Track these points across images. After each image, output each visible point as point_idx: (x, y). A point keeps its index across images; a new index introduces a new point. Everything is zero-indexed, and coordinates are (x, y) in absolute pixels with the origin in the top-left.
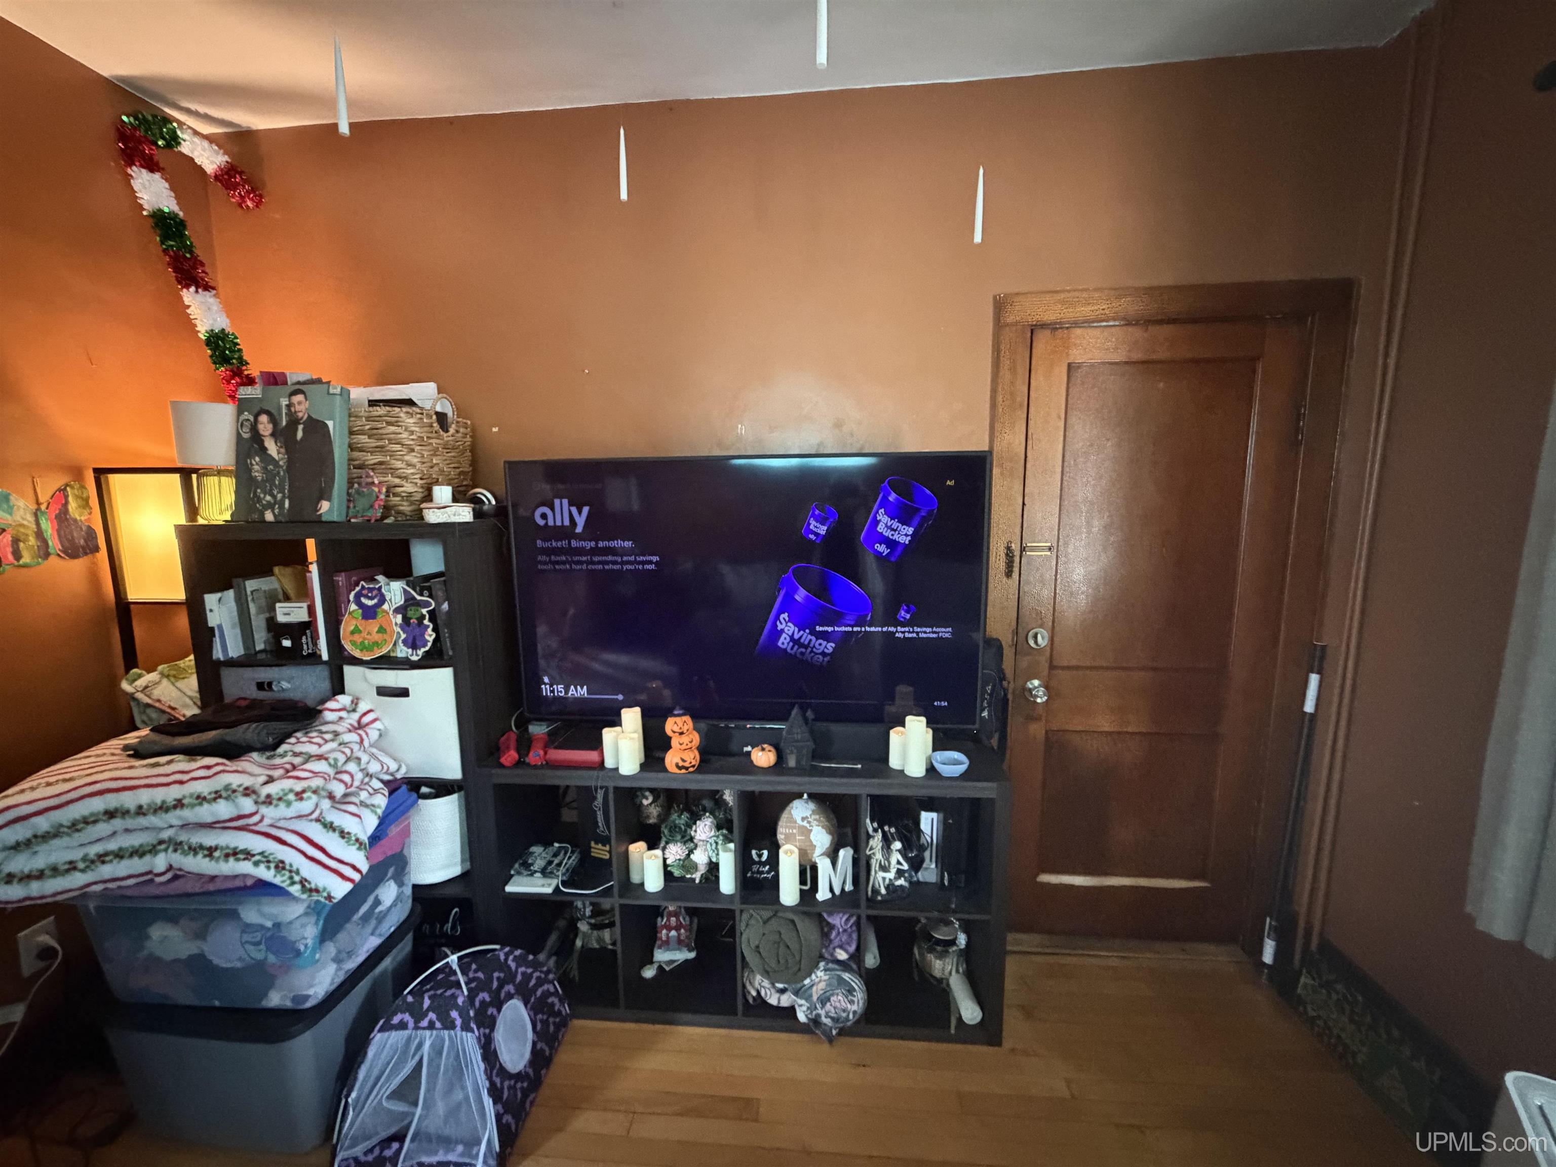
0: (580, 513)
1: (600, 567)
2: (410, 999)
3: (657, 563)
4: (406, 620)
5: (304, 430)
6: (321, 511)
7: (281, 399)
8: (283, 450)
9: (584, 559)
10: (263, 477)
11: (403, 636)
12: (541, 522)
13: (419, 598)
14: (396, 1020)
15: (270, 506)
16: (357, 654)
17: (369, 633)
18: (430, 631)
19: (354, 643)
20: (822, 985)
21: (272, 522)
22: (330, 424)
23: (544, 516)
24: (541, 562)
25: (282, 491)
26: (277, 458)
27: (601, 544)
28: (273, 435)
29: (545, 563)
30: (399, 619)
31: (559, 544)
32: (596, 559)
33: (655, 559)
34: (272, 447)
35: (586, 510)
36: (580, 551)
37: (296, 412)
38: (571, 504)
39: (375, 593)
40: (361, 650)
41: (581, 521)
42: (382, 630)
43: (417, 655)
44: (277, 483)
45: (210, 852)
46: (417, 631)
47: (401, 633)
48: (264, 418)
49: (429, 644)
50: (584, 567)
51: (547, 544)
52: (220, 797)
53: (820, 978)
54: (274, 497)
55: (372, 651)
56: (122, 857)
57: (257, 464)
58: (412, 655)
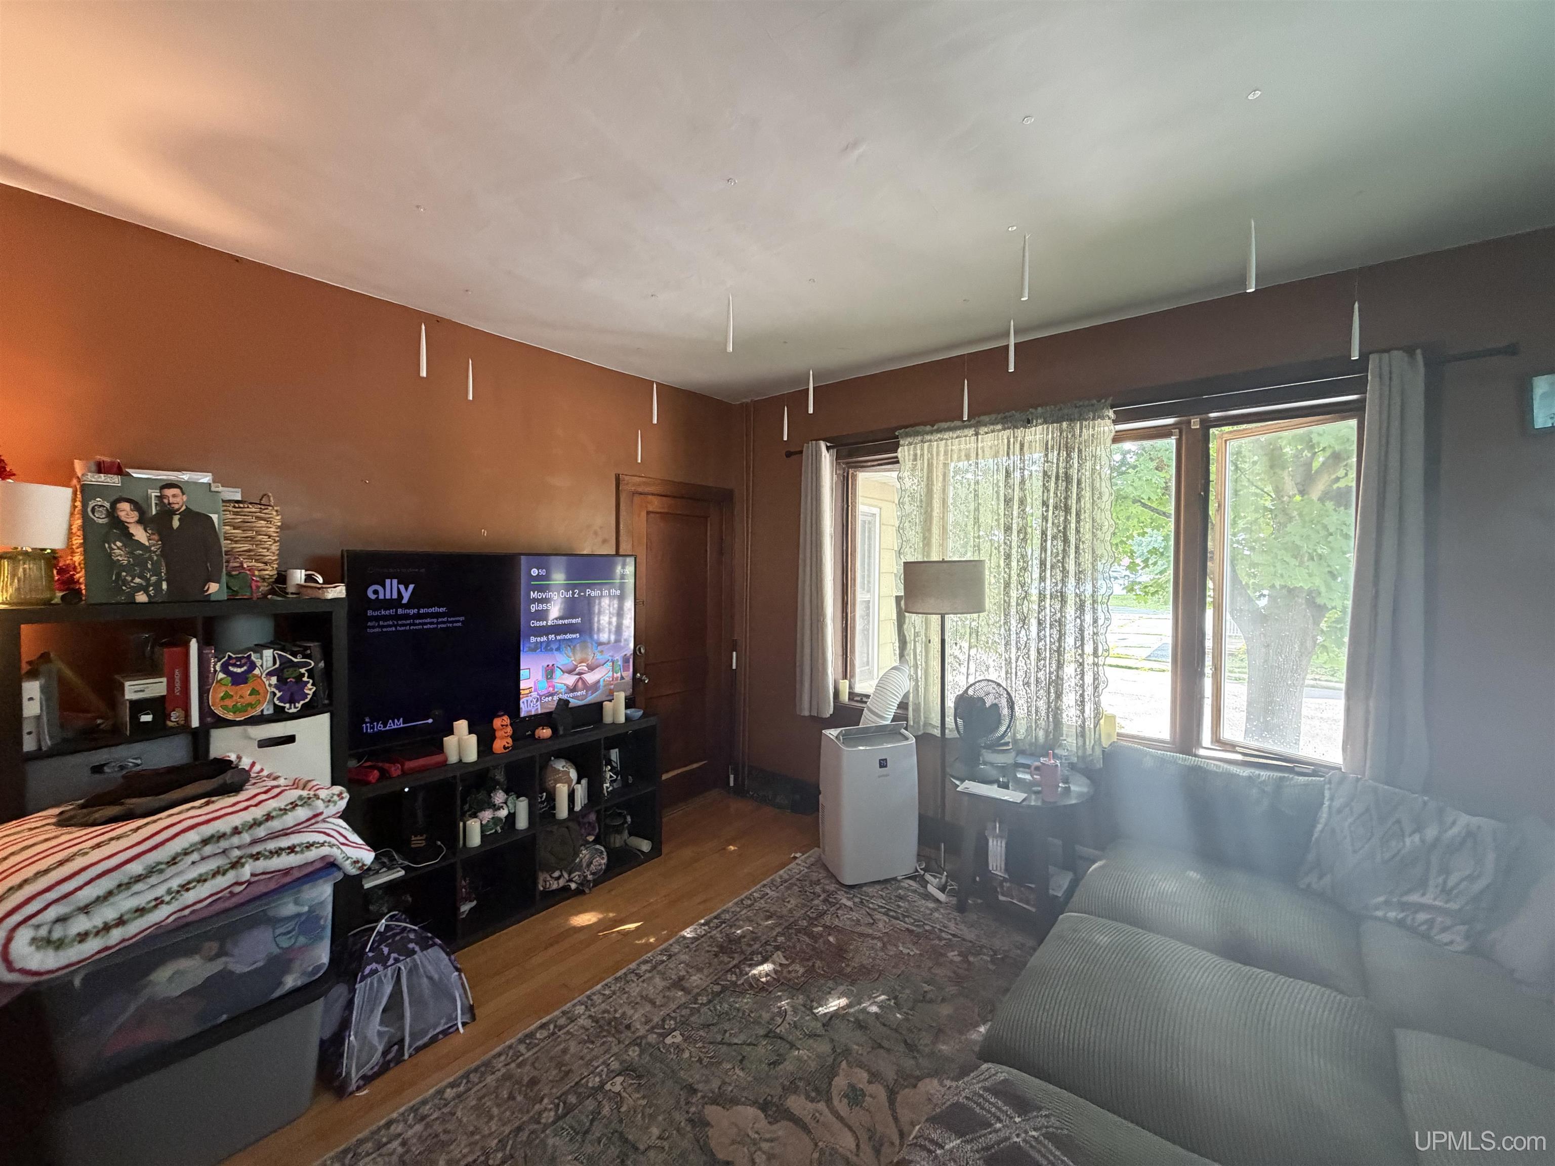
0: (406, 589)
1: (420, 627)
2: (370, 954)
3: (462, 622)
4: (282, 682)
5: (179, 520)
6: (210, 592)
7: (150, 491)
8: (156, 537)
9: (408, 622)
10: (129, 561)
11: (279, 694)
12: (373, 597)
13: (295, 660)
14: (367, 970)
15: (139, 588)
16: (230, 716)
17: (241, 697)
18: (309, 686)
19: (225, 708)
20: (587, 856)
21: (145, 603)
22: (215, 517)
23: (376, 592)
24: (371, 627)
25: (158, 574)
26: (147, 544)
27: (422, 611)
28: (139, 522)
29: (373, 627)
30: (274, 680)
31: (387, 612)
32: (417, 621)
33: (462, 619)
34: (140, 534)
35: (411, 587)
36: (406, 617)
37: (169, 504)
38: (399, 583)
39: (243, 661)
40: (234, 713)
41: (406, 596)
42: (254, 692)
43: (295, 707)
44: (149, 566)
45: (292, 849)
46: (295, 688)
47: (277, 692)
48: (125, 506)
49: (309, 697)
50: (408, 628)
51: (376, 614)
52: (297, 805)
53: (585, 853)
54: (148, 580)
55: (246, 711)
56: (205, 880)
57: (119, 548)
58: (290, 708)
